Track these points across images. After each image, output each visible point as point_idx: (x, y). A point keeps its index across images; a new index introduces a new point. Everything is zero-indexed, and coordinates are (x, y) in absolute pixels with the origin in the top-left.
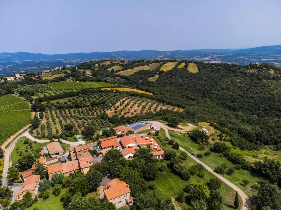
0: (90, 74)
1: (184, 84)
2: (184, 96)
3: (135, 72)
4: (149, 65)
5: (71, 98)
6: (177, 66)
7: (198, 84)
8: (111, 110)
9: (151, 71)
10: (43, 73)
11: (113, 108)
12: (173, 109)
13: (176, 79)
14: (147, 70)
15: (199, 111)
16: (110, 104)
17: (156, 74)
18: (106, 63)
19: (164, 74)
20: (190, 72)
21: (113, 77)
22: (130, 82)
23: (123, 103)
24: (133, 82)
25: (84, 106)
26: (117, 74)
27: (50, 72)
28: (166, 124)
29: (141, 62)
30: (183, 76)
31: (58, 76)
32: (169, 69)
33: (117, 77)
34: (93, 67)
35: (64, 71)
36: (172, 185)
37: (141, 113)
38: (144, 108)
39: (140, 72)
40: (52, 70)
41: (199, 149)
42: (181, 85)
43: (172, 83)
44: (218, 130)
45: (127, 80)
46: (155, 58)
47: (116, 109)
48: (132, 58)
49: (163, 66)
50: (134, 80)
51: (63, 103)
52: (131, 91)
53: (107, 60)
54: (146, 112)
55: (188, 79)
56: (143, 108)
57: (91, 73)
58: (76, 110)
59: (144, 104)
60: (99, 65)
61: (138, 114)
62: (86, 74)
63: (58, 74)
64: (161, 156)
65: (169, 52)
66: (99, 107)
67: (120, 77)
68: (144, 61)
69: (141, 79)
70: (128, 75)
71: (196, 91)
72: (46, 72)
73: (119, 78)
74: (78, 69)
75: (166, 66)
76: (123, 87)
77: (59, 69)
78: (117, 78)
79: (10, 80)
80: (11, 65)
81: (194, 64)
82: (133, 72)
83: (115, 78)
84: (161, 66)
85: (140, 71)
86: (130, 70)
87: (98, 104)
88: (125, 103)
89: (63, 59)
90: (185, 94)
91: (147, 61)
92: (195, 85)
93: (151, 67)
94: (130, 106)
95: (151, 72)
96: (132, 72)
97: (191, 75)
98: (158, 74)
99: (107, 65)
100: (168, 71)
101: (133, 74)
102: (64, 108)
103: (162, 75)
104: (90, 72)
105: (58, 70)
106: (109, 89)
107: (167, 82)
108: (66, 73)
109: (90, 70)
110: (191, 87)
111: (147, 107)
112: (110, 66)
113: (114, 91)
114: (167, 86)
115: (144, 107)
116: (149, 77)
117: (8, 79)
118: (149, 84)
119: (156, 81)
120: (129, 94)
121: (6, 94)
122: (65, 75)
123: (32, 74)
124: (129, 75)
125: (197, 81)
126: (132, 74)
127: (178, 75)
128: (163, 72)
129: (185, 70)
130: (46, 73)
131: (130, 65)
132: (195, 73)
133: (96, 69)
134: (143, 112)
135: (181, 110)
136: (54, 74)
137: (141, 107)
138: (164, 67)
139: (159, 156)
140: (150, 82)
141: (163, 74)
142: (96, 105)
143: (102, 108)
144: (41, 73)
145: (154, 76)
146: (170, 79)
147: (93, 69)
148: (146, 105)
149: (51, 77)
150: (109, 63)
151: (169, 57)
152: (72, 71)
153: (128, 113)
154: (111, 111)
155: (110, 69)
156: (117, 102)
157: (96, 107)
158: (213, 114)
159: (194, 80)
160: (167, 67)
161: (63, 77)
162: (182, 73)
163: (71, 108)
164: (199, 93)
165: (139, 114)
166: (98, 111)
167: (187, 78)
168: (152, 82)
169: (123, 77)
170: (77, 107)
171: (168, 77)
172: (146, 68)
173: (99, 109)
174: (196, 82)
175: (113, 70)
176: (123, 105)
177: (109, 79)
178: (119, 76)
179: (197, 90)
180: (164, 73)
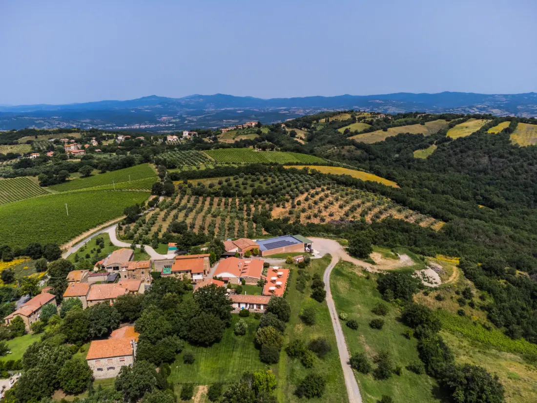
0: (304, 138)
1: (492, 170)
2: (477, 195)
3: (389, 136)
4: (424, 124)
5: (224, 179)
6: (485, 128)
7: (526, 172)
8: (284, 207)
9: (425, 135)
10: (223, 132)
11: (288, 206)
12: (417, 222)
13: (475, 156)
14: (415, 135)
15: (483, 232)
16: (287, 197)
17: (431, 143)
18: (342, 117)
19: (449, 145)
20: (513, 144)
21: (341, 145)
22: (372, 157)
23: (313, 196)
24: (378, 157)
25: (240, 195)
26: (349, 139)
27: (235, 129)
28: (346, 249)
29: (409, 118)
30: (493, 151)
31: (244, 138)
32: (464, 135)
33: (349, 145)
34: (315, 123)
35: (257, 129)
36: (231, 364)
37: (342, 219)
38: (352, 211)
39: (400, 138)
40: (239, 128)
41: (373, 311)
42: (485, 171)
43: (462, 166)
44: (470, 279)
45: (366, 151)
46: (467, 109)
47: (293, 207)
48: (415, 108)
49: (455, 127)
50: (380, 153)
51: (208, 186)
52: (343, 176)
53: (345, 112)
54: (353, 220)
55: (503, 160)
56: (350, 210)
57: (305, 135)
58: (223, 200)
59: (356, 202)
60: (326, 121)
61: (335, 221)
62: (297, 136)
63: (247, 134)
64: (262, 307)
65: (506, 96)
66: (263, 199)
67: (354, 145)
68: (418, 116)
69: (398, 151)
70: (372, 143)
71: (515, 187)
72: (230, 129)
73: (353, 147)
74: (284, 128)
75: (462, 128)
76: (338, 166)
77: (250, 125)
78: (347, 147)
79: (171, 140)
80: (202, 116)
81: (532, 125)
82: (385, 138)
83: (343, 148)
84: (451, 126)
85: (400, 135)
86: (380, 132)
87: (263, 194)
88: (317, 198)
89: (284, 108)
90: (483, 191)
91: (424, 115)
92: (519, 174)
93: (428, 128)
94: (324, 204)
95: (424, 138)
96: (382, 136)
97: (512, 150)
98: (436, 144)
99: (342, 121)
100: (460, 139)
101: (384, 140)
102: (204, 195)
103: (444, 146)
104: (306, 133)
105: (249, 127)
106: (300, 168)
107: (451, 162)
108: (259, 133)
109: (306, 130)
110: (505, 178)
111: (359, 210)
112: (345, 123)
113: (310, 173)
114: (451, 171)
115: (354, 209)
116: (416, 150)
117: (169, 138)
118: (410, 163)
119: (428, 158)
120: (336, 180)
121: (141, 162)
122: (258, 136)
123: (206, 133)
124: (374, 142)
125: (525, 164)
126: (382, 141)
127: (481, 149)
128: (449, 139)
129: (501, 139)
130: (228, 131)
131: (386, 124)
132: (524, 147)
133: (319, 128)
134: (347, 220)
135: (439, 226)
136: (240, 134)
137: (347, 208)
138: (458, 128)
139: (259, 305)
140: (413, 160)
141: (447, 143)
142: (260, 195)
143: (268, 202)
144: (221, 131)
145: (426, 147)
146: (461, 156)
147: (313, 128)
148: (359, 206)
149: (234, 139)
150: (348, 117)
151: (501, 107)
152: (272, 130)
153: (315, 216)
154: (284, 210)
155: (342, 130)
156: (302, 193)
157: (260, 200)
158: (523, 243)
159: (519, 163)
160: (464, 129)
161: (251, 141)
162: (493, 145)
163: (216, 196)
164: (521, 193)
165: (337, 221)
166: (260, 207)
167: (501, 157)
168: (419, 160)
169: (360, 146)
170: (227, 195)
171: (458, 151)
172: (416, 129)
173: (263, 202)
174: (522, 166)
175: (347, 131)
176: (311, 201)
177: (332, 149)
178: (353, 143)
179: (517, 186)
180: (450, 142)
